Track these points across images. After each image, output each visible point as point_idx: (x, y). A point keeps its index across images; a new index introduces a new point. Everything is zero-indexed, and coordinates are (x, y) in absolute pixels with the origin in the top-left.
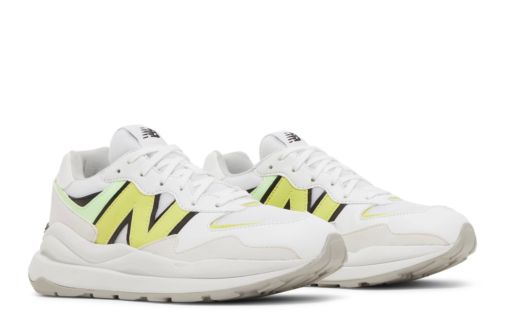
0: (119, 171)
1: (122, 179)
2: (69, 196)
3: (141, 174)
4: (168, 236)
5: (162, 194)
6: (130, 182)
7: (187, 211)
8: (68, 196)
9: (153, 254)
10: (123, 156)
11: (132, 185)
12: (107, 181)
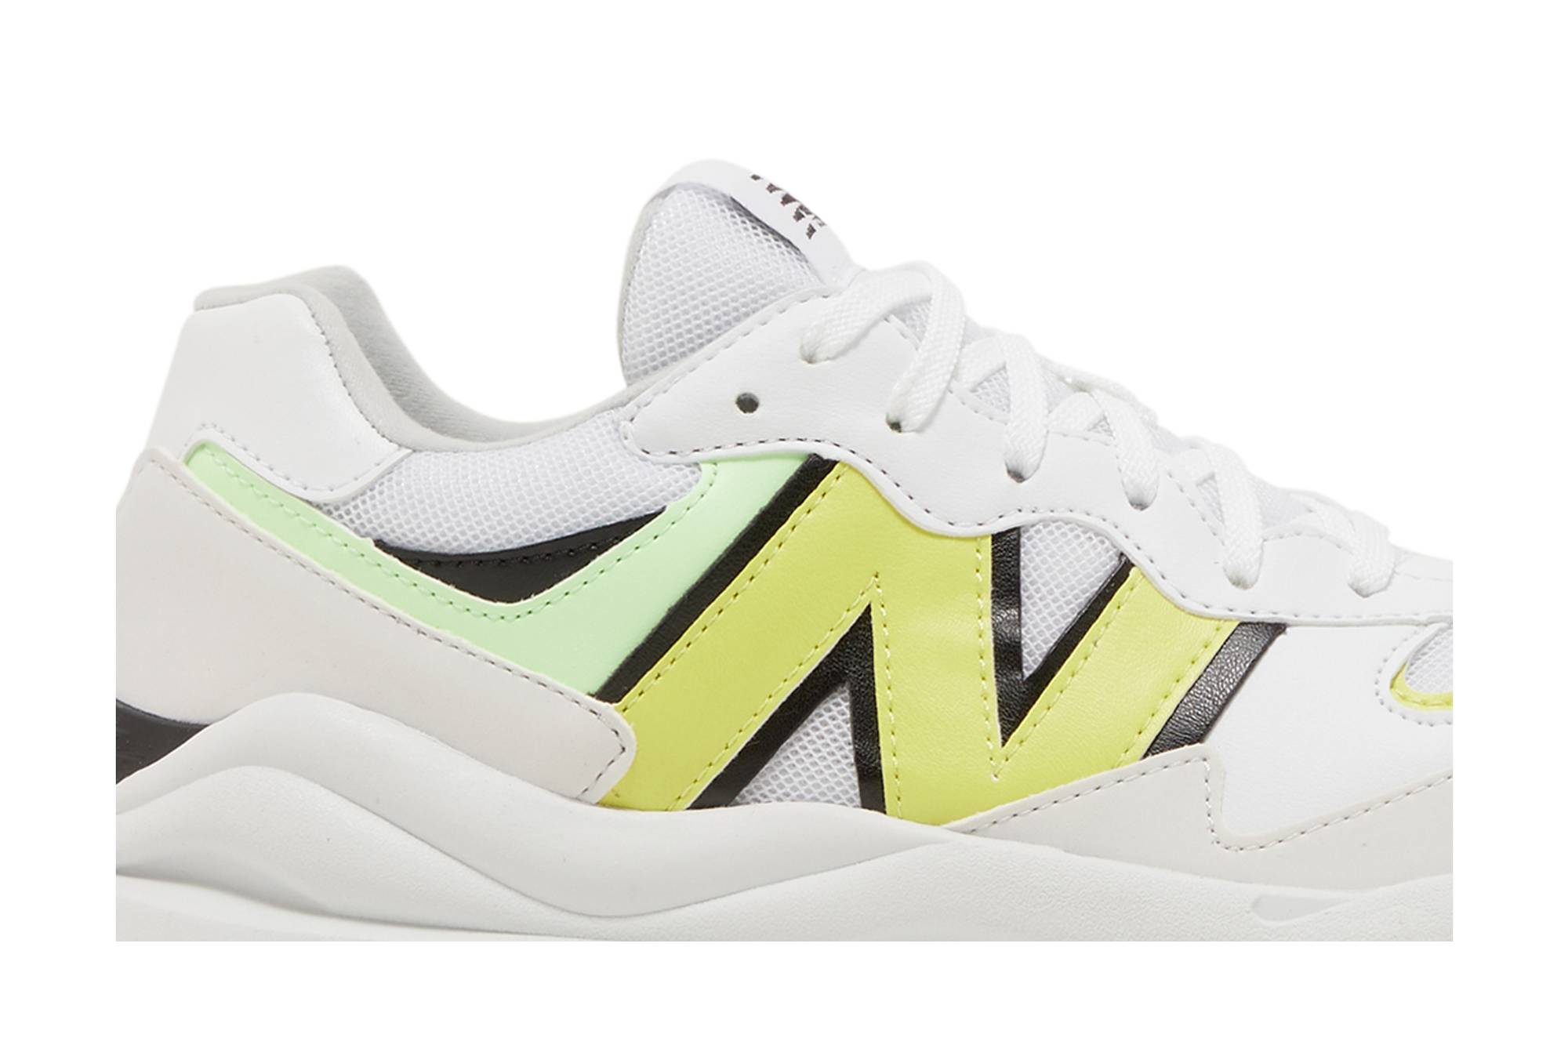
0: (748, 404)
1: (774, 446)
2: (380, 544)
3: (894, 420)
4: (1150, 758)
5: (1032, 531)
6: (831, 464)
7: (1220, 620)
8: (373, 544)
9: (1066, 851)
10: (754, 317)
11: (849, 477)
12: (660, 459)
